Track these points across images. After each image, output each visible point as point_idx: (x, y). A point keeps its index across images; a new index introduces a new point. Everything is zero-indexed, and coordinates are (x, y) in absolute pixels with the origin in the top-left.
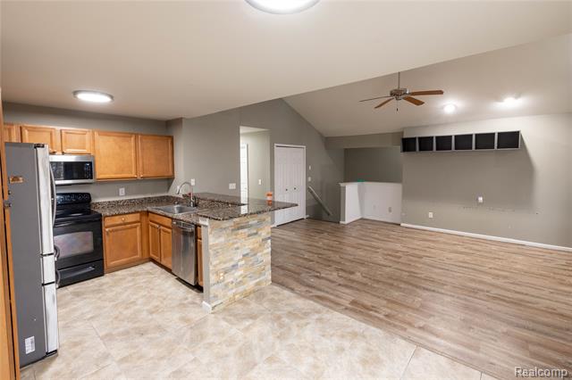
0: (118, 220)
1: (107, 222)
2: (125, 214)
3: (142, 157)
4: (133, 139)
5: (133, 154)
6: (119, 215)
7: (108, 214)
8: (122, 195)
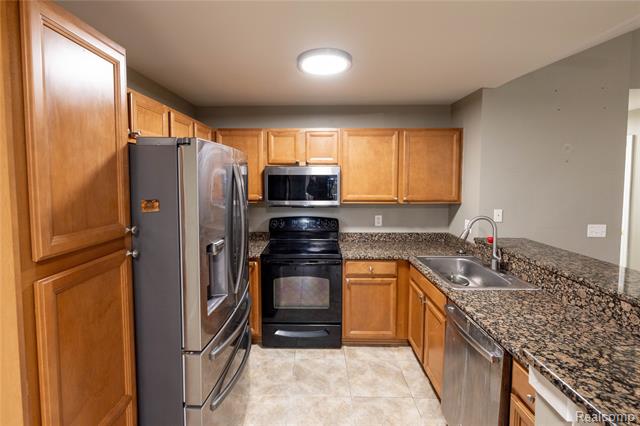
0: (362, 268)
1: (350, 268)
2: (373, 260)
3: (408, 165)
4: (395, 137)
5: (394, 163)
6: (365, 259)
7: (350, 256)
8: (378, 226)
